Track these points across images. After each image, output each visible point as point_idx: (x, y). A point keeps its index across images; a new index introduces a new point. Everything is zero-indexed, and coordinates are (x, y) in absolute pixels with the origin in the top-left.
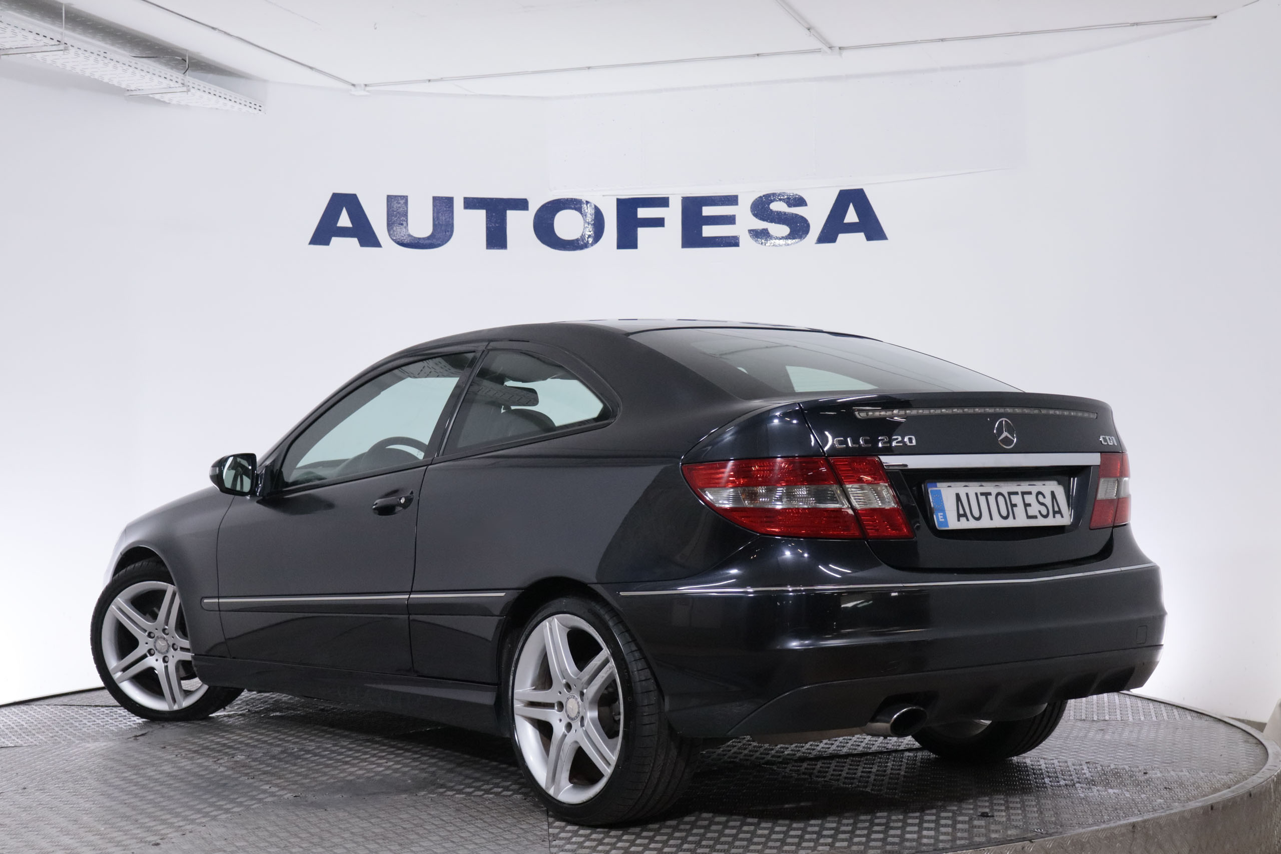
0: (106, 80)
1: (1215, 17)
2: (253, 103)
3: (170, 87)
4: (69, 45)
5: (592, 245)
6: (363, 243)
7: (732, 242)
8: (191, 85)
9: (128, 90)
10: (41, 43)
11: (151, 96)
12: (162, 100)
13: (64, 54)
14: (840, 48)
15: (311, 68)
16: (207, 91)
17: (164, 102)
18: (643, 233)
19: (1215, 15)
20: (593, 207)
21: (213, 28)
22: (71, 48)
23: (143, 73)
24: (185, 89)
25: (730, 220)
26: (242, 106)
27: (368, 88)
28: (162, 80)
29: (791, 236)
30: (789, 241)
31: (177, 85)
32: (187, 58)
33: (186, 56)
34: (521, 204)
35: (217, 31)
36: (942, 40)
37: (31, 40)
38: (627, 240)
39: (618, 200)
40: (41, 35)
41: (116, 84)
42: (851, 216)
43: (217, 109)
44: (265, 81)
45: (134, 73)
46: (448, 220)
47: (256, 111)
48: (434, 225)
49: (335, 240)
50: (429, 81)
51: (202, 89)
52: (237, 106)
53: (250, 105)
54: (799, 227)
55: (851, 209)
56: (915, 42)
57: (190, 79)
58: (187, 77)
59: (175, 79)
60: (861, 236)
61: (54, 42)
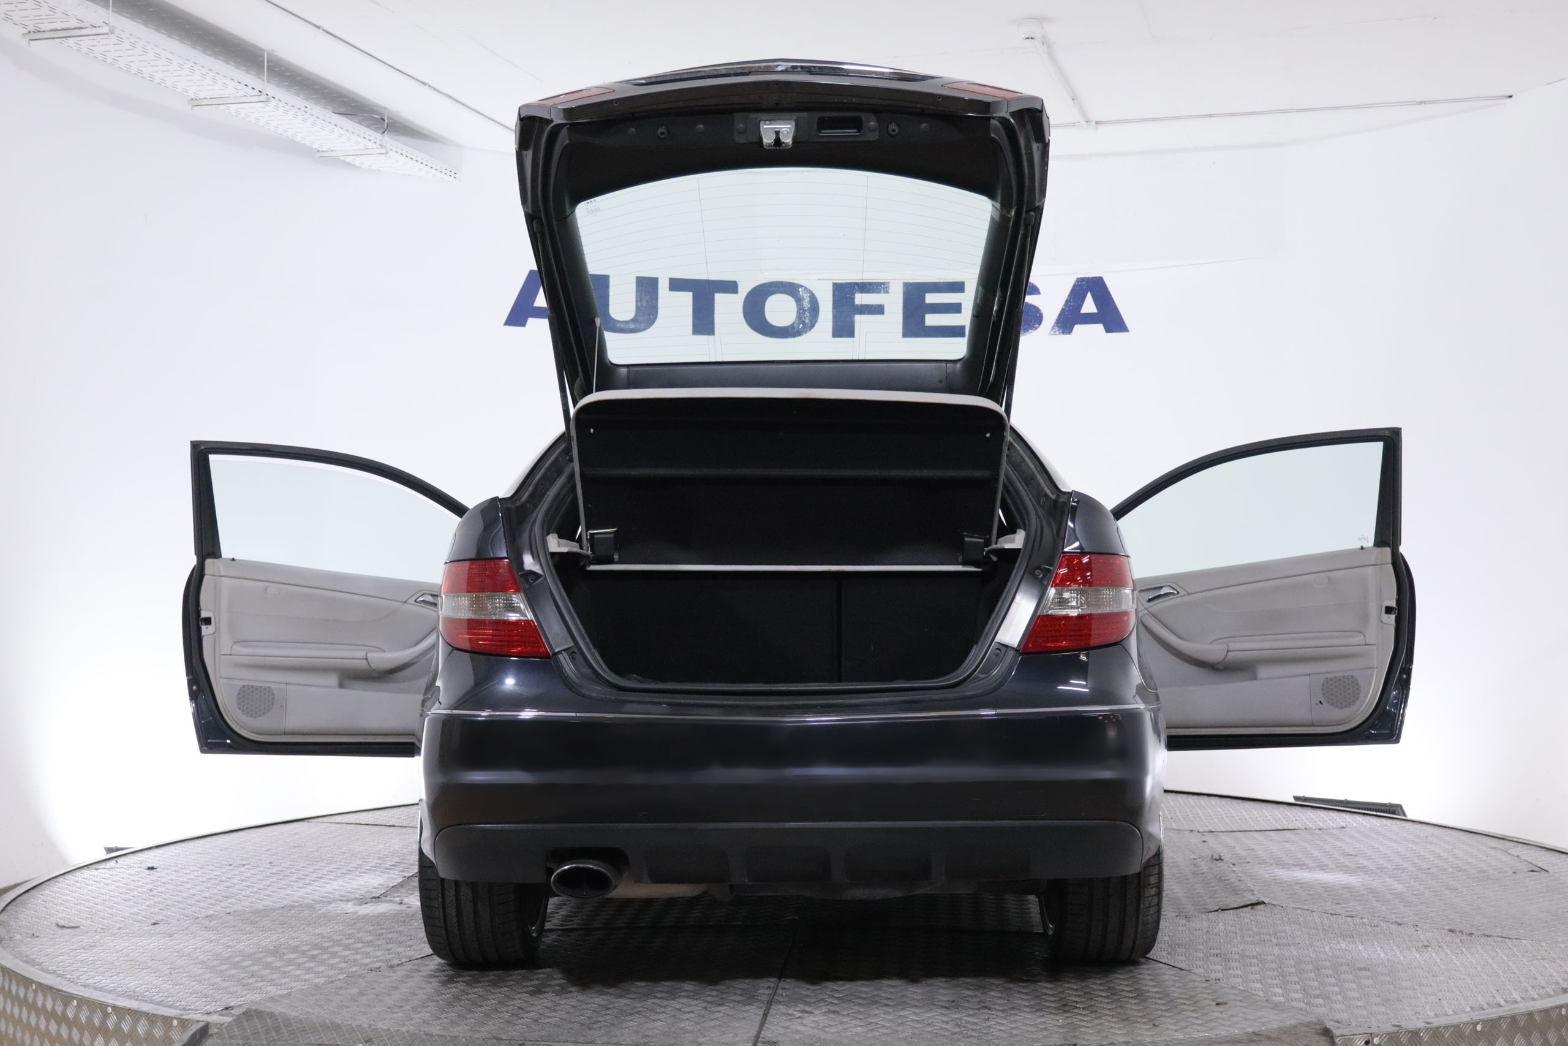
0: (298, 139)
1: (1511, 97)
2: (449, 170)
3: (368, 149)
4: (270, 96)
5: (803, 332)
7: (957, 332)
8: (389, 147)
9: (319, 151)
10: (241, 93)
11: (342, 158)
12: (352, 163)
13: (263, 106)
14: (1096, 123)
17: (354, 166)
18: (861, 322)
19: (1510, 94)
20: (808, 291)
21: (423, 83)
22: (271, 99)
23: (342, 132)
24: (383, 151)
25: (955, 308)
26: (437, 173)
28: (360, 140)
31: (375, 146)
32: (385, 116)
33: (383, 115)
34: (730, 287)
35: (427, 87)
36: (1210, 116)
37: (232, 90)
38: (844, 328)
39: (834, 284)
40: (243, 83)
41: (308, 144)
42: (1089, 306)
43: (409, 175)
44: (461, 146)
45: (332, 132)
46: (652, 302)
47: (451, 179)
48: (638, 309)
49: (531, 322)
51: (400, 152)
52: (433, 172)
53: (446, 172)
54: (1030, 317)
55: (1089, 297)
56: (1180, 117)
57: (388, 140)
58: (385, 138)
59: (373, 140)
60: (1100, 327)
61: (256, 92)
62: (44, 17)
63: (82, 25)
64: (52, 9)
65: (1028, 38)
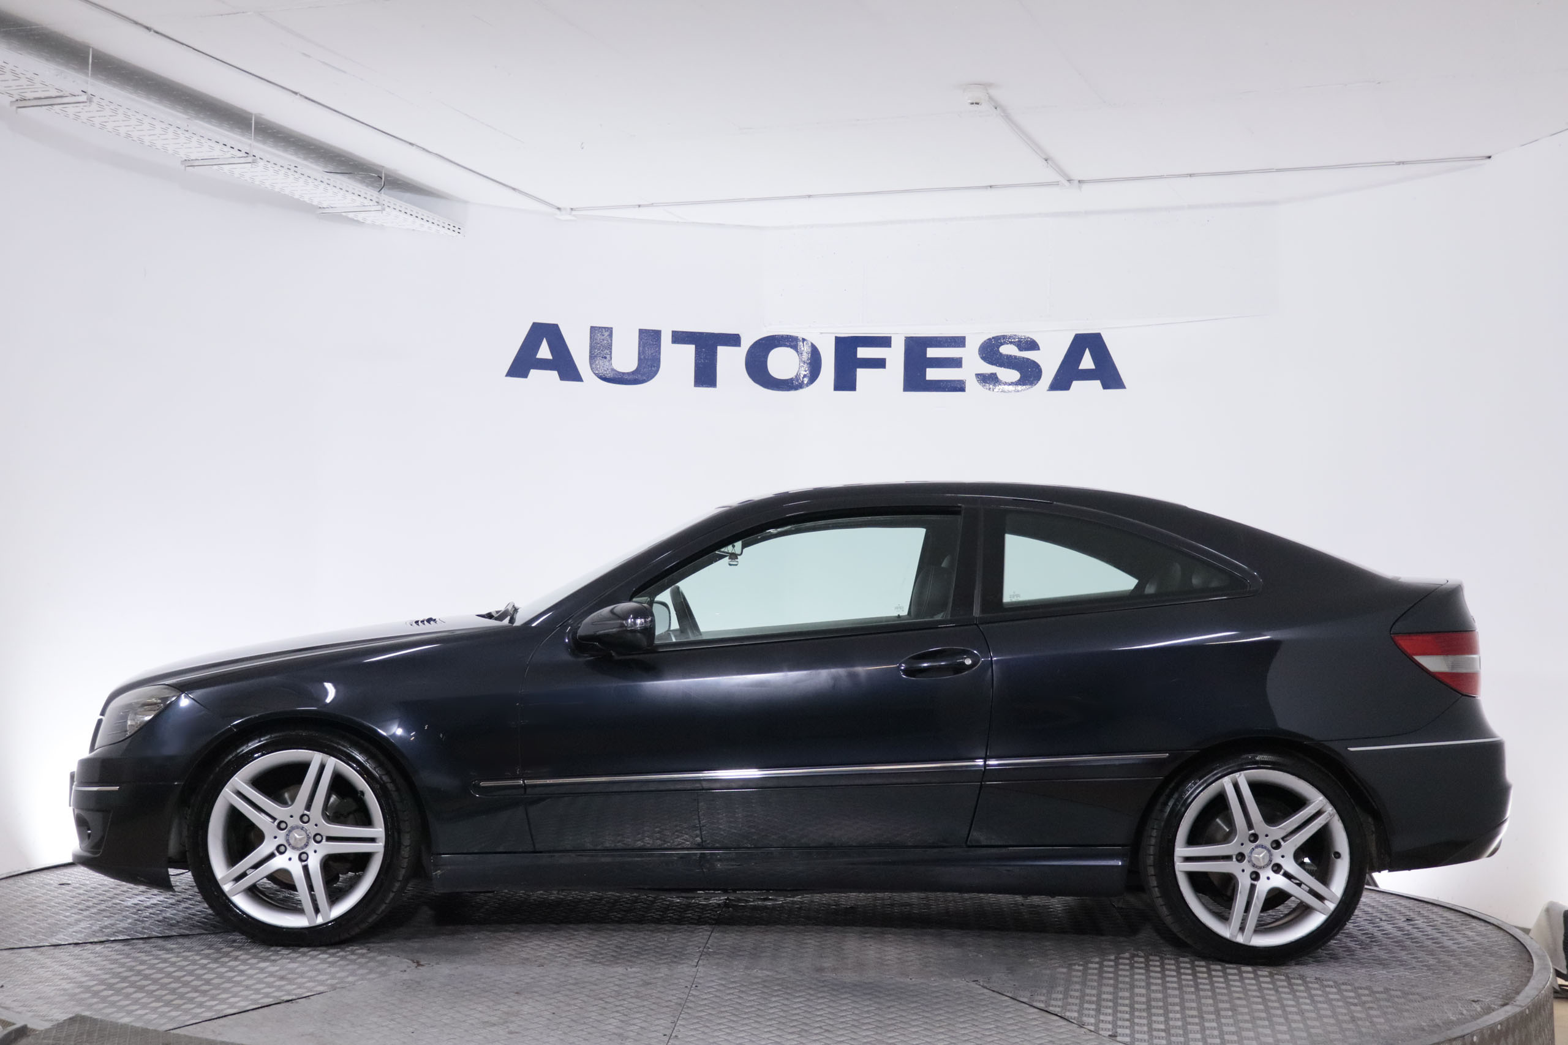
0: (296, 197)
1: (1490, 157)
2: (452, 225)
3: (364, 206)
4: (258, 157)
5: (808, 385)
6: (563, 377)
7: (958, 386)
8: (386, 204)
9: (320, 208)
10: (229, 155)
11: (344, 214)
12: (356, 219)
13: (252, 167)
14: (1079, 181)
15: (514, 189)
16: (403, 210)
17: (358, 221)
18: (862, 374)
19: (1489, 155)
20: (810, 345)
21: (411, 144)
22: (259, 160)
23: (336, 190)
24: (379, 207)
25: (956, 363)
26: (438, 228)
27: (574, 213)
28: (356, 197)
29: (1021, 382)
30: (1020, 388)
31: (371, 203)
32: (383, 175)
33: (382, 174)
34: (733, 340)
35: (414, 147)
36: (1191, 175)
37: (217, 152)
38: (845, 381)
39: (837, 339)
40: (229, 145)
41: (308, 201)
42: (1087, 362)
44: (466, 202)
45: (326, 190)
46: (654, 354)
47: (456, 234)
48: (640, 359)
49: (533, 373)
50: (639, 206)
51: (398, 208)
52: (434, 227)
53: (449, 227)
54: (1030, 373)
55: (1087, 355)
56: (1161, 177)
57: (386, 197)
58: (382, 195)
59: (369, 197)
60: (1098, 383)
61: (242, 154)
62: (25, 87)
63: (61, 94)
64: (29, 80)
65: (973, 104)
